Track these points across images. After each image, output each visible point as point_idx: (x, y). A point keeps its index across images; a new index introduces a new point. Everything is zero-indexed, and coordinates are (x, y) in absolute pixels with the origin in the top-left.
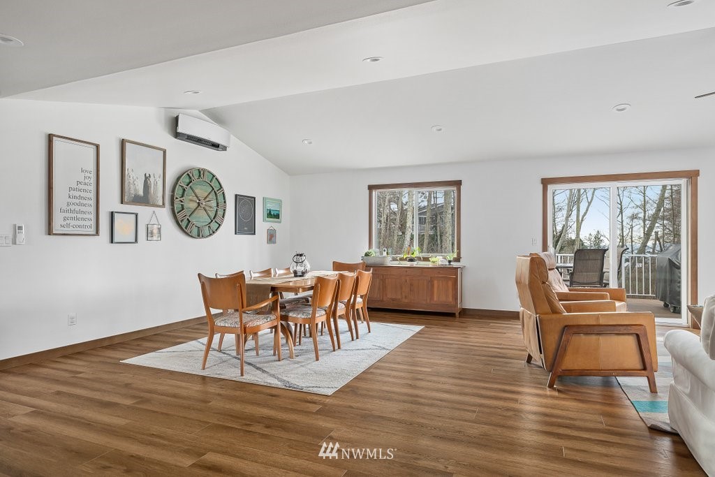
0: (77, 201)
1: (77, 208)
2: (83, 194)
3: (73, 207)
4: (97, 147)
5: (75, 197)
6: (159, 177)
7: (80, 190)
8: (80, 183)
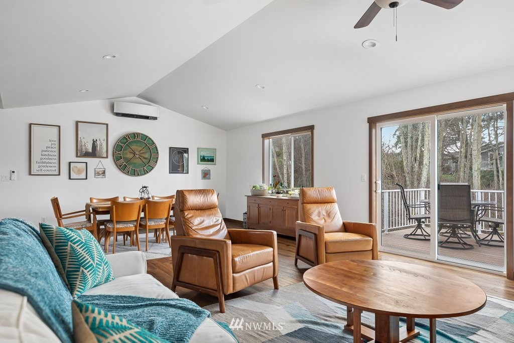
0: (47, 157)
1: (47, 161)
2: (50, 153)
3: (44, 161)
4: (59, 126)
5: (44, 155)
6: (104, 140)
7: (48, 151)
8: (49, 147)
